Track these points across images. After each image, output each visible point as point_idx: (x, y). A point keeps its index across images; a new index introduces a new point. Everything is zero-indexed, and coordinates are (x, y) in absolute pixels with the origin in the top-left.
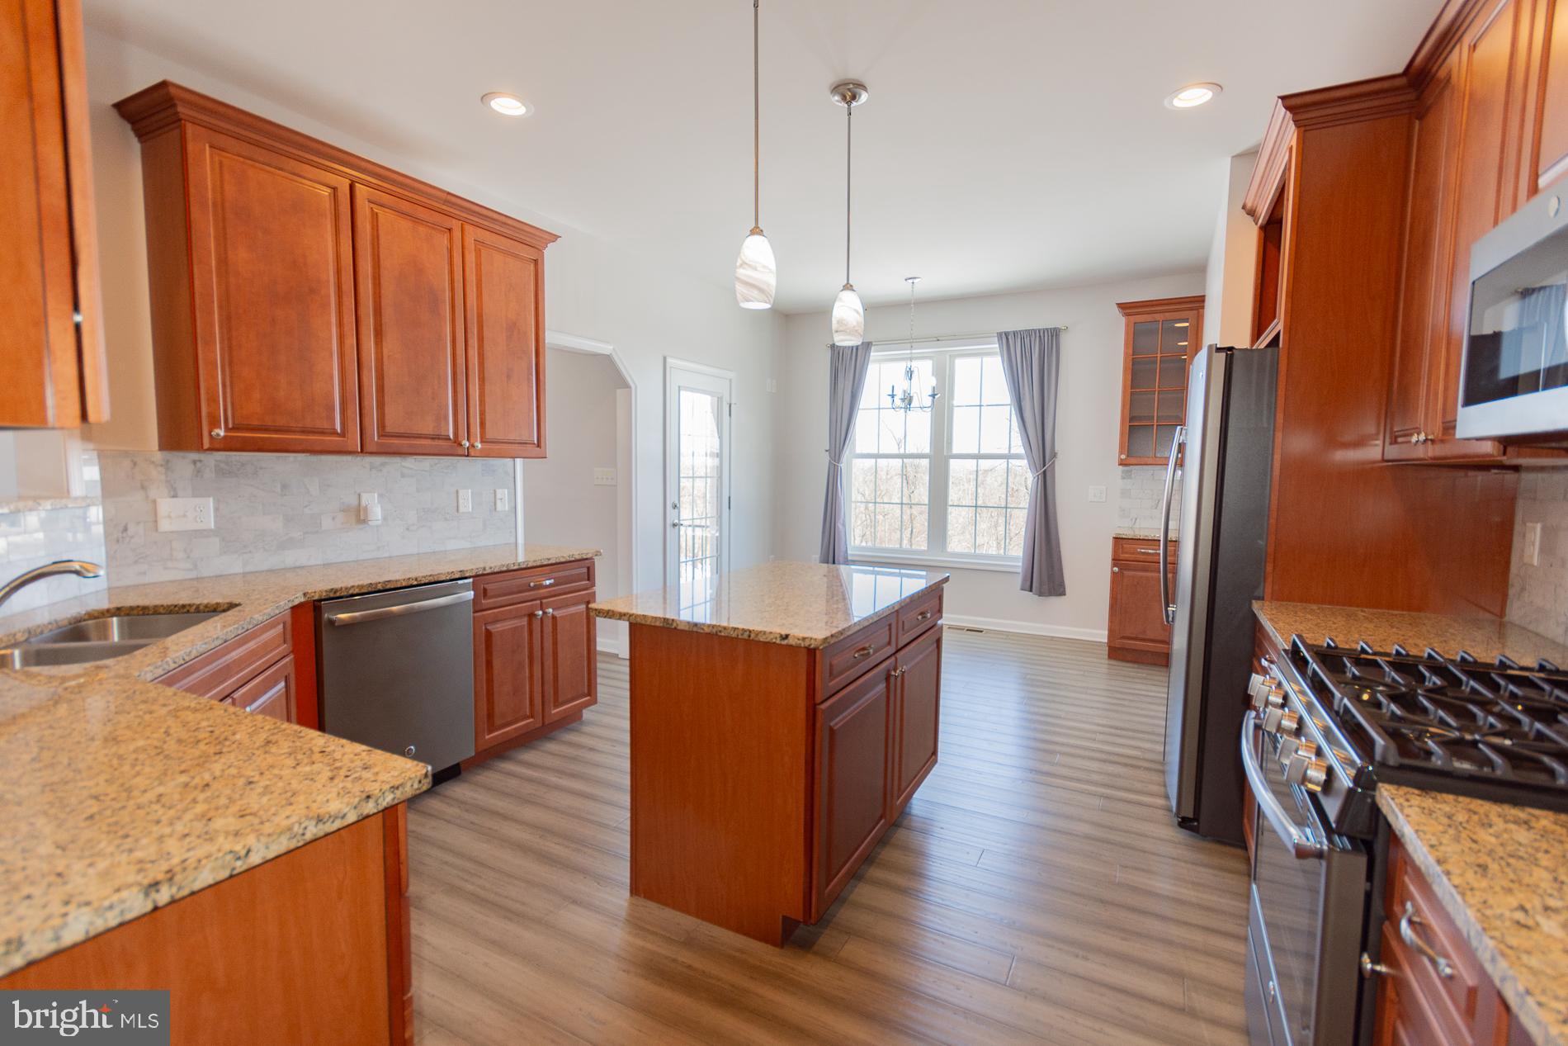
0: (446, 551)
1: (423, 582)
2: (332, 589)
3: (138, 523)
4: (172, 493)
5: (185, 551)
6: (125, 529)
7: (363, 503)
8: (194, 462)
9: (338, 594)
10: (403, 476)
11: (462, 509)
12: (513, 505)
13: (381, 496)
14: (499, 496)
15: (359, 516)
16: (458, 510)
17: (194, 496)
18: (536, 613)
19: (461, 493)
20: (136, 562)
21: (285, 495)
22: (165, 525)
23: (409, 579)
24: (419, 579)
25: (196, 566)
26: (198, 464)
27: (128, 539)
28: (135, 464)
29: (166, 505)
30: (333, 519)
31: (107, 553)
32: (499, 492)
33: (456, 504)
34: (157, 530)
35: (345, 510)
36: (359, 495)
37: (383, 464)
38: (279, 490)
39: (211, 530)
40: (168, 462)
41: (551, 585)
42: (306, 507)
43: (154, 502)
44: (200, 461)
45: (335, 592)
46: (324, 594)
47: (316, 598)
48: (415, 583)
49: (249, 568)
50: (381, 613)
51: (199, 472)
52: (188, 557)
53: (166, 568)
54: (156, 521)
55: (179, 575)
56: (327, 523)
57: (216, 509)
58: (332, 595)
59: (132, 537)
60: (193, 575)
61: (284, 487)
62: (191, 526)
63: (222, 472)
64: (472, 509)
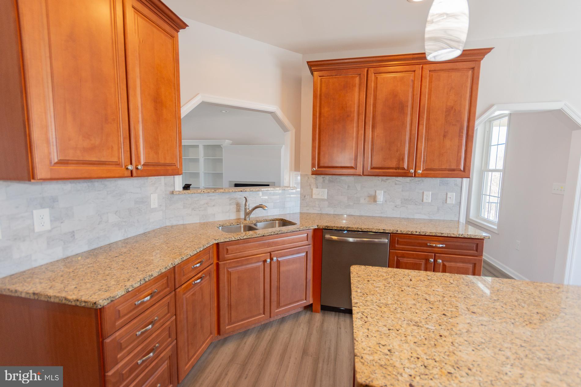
0: (414, 219)
1: (364, 231)
2: (327, 226)
3: (308, 195)
4: (317, 187)
5: (319, 205)
6: (305, 197)
7: (377, 194)
8: (323, 178)
9: (329, 228)
10: (396, 184)
11: (425, 201)
12: (459, 201)
13: (385, 192)
14: (448, 196)
15: (374, 199)
16: (423, 201)
17: (322, 188)
18: (430, 260)
19: (425, 193)
20: (307, 206)
21: (348, 189)
22: (314, 197)
23: (358, 228)
24: (362, 229)
25: (321, 210)
26: (324, 178)
27: (305, 199)
28: (308, 178)
29: (315, 190)
30: (365, 199)
31: (300, 203)
32: (449, 195)
33: (422, 198)
34: (312, 197)
35: (370, 196)
36: (376, 191)
37: (387, 179)
38: (347, 188)
39: (325, 199)
40: (316, 177)
41: (442, 247)
42: (355, 194)
43: (312, 189)
44: (325, 177)
45: (328, 227)
46: (324, 227)
47: (321, 228)
48: (360, 230)
49: (336, 213)
50: (343, 239)
51: (324, 181)
52: (319, 207)
53: (314, 209)
54: (312, 195)
55: (316, 212)
56: (362, 201)
57: (328, 193)
58: (326, 228)
59: (306, 199)
60: (320, 212)
61: (349, 187)
62: (320, 197)
63: (330, 181)
64: (432, 201)
